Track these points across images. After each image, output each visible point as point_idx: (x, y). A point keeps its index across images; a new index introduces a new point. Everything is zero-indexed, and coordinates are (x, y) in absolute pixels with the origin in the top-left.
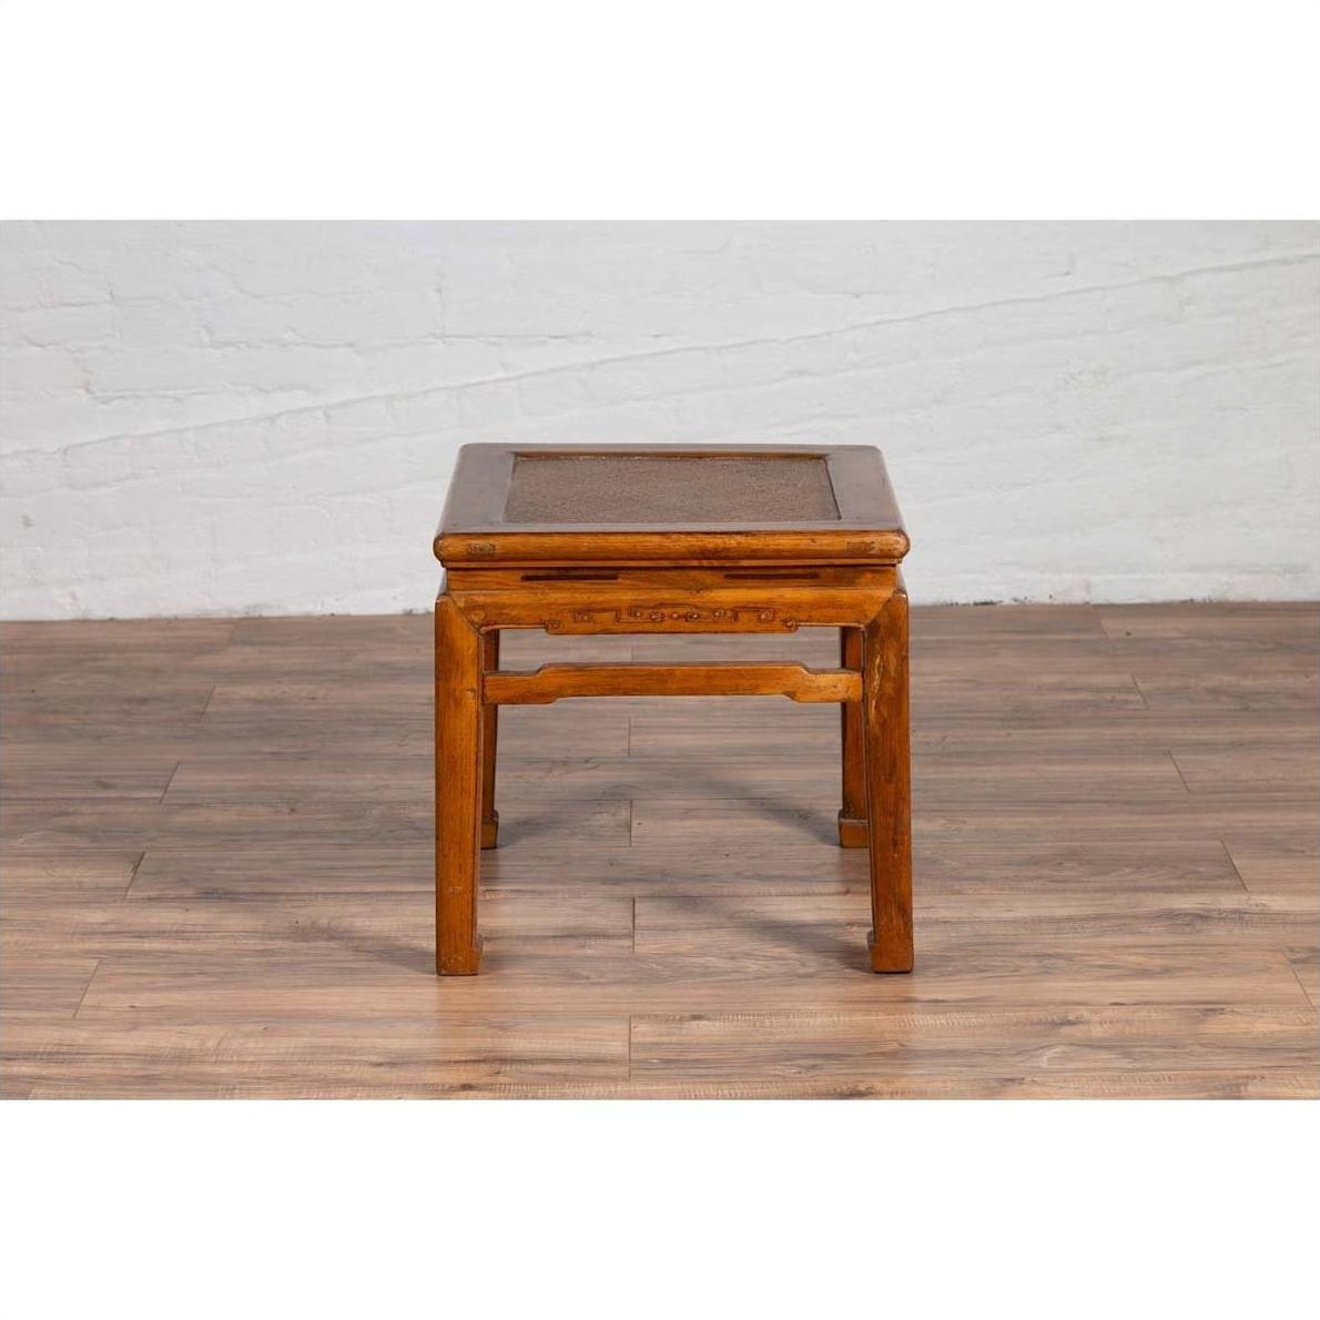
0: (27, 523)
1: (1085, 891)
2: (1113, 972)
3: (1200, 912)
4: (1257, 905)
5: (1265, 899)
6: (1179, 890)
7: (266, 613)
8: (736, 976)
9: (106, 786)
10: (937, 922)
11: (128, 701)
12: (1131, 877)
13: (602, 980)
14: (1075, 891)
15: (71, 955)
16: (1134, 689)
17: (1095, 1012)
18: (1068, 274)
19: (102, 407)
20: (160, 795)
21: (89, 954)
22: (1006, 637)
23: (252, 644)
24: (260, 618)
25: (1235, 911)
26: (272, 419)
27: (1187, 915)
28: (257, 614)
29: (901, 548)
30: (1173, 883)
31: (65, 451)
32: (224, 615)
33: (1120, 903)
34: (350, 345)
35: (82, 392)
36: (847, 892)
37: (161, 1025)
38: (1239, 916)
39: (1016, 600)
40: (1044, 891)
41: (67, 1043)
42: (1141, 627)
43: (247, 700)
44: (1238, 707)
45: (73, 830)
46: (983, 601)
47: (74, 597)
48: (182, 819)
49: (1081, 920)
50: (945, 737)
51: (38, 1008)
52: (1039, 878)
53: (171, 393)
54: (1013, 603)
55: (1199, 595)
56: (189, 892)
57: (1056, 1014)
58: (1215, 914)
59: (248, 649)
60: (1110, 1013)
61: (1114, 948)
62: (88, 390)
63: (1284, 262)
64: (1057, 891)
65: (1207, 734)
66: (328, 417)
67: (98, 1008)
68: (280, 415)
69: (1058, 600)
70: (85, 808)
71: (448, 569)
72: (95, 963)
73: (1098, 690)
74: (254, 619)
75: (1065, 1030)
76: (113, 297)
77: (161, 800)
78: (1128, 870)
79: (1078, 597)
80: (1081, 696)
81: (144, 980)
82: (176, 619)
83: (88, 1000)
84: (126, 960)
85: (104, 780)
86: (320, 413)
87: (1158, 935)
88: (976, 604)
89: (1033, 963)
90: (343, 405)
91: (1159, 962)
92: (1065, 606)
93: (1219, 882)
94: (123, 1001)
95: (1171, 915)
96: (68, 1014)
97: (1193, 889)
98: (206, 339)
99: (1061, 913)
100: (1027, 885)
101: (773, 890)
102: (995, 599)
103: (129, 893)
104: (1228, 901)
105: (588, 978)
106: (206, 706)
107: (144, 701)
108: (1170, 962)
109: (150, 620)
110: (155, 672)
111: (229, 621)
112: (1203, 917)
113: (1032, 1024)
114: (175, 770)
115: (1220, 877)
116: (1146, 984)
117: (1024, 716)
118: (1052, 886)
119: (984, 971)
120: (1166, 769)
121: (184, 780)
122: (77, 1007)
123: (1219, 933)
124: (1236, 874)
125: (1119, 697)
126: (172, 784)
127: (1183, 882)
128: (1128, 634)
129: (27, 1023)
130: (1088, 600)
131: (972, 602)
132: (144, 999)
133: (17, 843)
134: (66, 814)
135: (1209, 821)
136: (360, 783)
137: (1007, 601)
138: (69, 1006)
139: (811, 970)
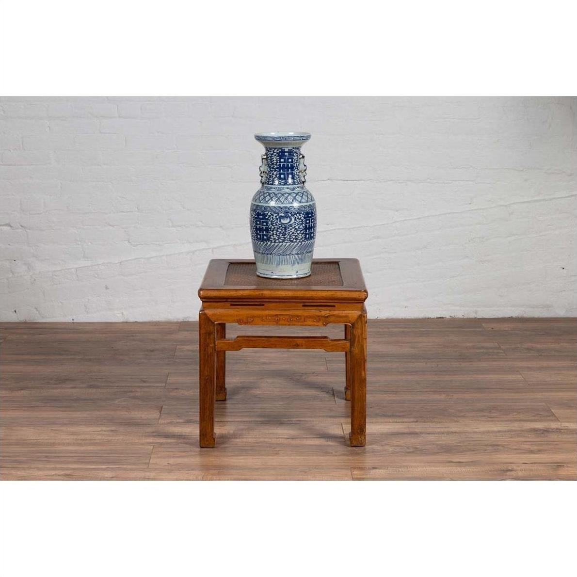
0: (107, 288)
1: (502, 421)
2: (519, 451)
3: (545, 429)
4: (565, 427)
5: (567, 424)
6: (535, 421)
7: (190, 320)
8: (384, 453)
9: (144, 382)
10: (452, 433)
11: (147, 350)
12: (517, 416)
13: (337, 454)
14: (498, 421)
15: (142, 444)
16: (499, 348)
17: (518, 466)
18: (470, 204)
19: (134, 248)
20: (164, 385)
21: (149, 443)
22: (450, 330)
23: (188, 331)
24: (188, 322)
25: (557, 429)
26: (193, 252)
27: (541, 430)
28: (187, 320)
29: (363, 297)
30: (533, 418)
31: (121, 263)
32: (175, 321)
33: (516, 426)
34: (221, 227)
35: (126, 242)
36: (417, 421)
37: (180, 471)
38: (559, 431)
39: (451, 317)
40: (488, 421)
41: (147, 477)
42: (497, 326)
43: (189, 351)
44: (538, 355)
45: (134, 398)
46: (440, 317)
47: (122, 314)
48: (173, 394)
49: (503, 432)
50: (438, 365)
51: (134, 464)
52: (484, 416)
53: (158, 243)
54: (450, 318)
55: (514, 315)
56: (181, 421)
57: (504, 467)
58: (550, 430)
59: (186, 333)
60: (524, 466)
61: (518, 442)
62: (129, 242)
63: (544, 200)
64: (492, 421)
65: (529, 364)
66: (212, 251)
67: (156, 464)
68: (196, 251)
69: (466, 317)
70: (138, 390)
71: (203, 302)
72: (152, 447)
73: (487, 348)
74: (185, 322)
75: (508, 473)
76: (138, 210)
77: (165, 386)
78: (515, 414)
79: (472, 315)
80: (482, 351)
81: (172, 453)
82: (159, 322)
83: (152, 461)
84: (162, 446)
85: (143, 379)
86: (210, 251)
87: (532, 438)
88: (437, 318)
89: (490, 448)
90: (218, 248)
91: (536, 447)
92: (467, 319)
93: (549, 418)
94: (164, 462)
95: (535, 430)
96: (145, 466)
97: (540, 421)
98: (170, 224)
99: (495, 429)
100: (480, 419)
101: (391, 421)
102: (444, 316)
103: (160, 421)
104: (554, 425)
105: (332, 453)
106: (174, 353)
107: (152, 351)
108: (541, 448)
109: (149, 322)
110: (154, 340)
111: (177, 323)
112: (546, 431)
113: (496, 471)
114: (168, 376)
115: (549, 416)
116: (532, 456)
117: (463, 358)
118: (489, 419)
119: (474, 451)
120: (519, 377)
121: (172, 379)
122: (148, 464)
123: (554, 437)
124: (553, 415)
125: (495, 351)
126: (168, 381)
127: (536, 418)
128: (492, 328)
129: (131, 470)
130: (476, 317)
131: (436, 317)
132: (172, 461)
133: (116, 402)
134: (132, 392)
135: (539, 396)
136: (235, 381)
137: (448, 317)
138: (146, 463)
139: (411, 450)
